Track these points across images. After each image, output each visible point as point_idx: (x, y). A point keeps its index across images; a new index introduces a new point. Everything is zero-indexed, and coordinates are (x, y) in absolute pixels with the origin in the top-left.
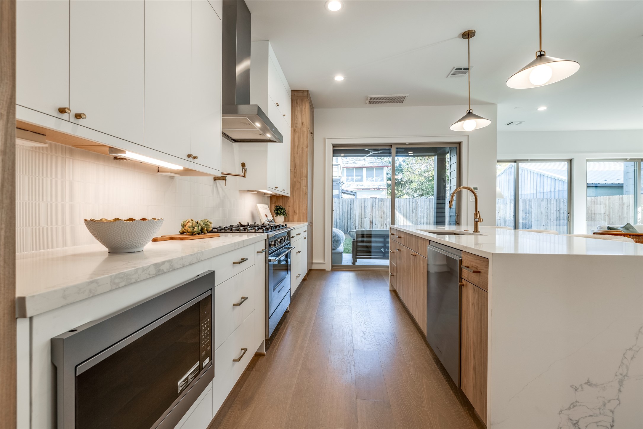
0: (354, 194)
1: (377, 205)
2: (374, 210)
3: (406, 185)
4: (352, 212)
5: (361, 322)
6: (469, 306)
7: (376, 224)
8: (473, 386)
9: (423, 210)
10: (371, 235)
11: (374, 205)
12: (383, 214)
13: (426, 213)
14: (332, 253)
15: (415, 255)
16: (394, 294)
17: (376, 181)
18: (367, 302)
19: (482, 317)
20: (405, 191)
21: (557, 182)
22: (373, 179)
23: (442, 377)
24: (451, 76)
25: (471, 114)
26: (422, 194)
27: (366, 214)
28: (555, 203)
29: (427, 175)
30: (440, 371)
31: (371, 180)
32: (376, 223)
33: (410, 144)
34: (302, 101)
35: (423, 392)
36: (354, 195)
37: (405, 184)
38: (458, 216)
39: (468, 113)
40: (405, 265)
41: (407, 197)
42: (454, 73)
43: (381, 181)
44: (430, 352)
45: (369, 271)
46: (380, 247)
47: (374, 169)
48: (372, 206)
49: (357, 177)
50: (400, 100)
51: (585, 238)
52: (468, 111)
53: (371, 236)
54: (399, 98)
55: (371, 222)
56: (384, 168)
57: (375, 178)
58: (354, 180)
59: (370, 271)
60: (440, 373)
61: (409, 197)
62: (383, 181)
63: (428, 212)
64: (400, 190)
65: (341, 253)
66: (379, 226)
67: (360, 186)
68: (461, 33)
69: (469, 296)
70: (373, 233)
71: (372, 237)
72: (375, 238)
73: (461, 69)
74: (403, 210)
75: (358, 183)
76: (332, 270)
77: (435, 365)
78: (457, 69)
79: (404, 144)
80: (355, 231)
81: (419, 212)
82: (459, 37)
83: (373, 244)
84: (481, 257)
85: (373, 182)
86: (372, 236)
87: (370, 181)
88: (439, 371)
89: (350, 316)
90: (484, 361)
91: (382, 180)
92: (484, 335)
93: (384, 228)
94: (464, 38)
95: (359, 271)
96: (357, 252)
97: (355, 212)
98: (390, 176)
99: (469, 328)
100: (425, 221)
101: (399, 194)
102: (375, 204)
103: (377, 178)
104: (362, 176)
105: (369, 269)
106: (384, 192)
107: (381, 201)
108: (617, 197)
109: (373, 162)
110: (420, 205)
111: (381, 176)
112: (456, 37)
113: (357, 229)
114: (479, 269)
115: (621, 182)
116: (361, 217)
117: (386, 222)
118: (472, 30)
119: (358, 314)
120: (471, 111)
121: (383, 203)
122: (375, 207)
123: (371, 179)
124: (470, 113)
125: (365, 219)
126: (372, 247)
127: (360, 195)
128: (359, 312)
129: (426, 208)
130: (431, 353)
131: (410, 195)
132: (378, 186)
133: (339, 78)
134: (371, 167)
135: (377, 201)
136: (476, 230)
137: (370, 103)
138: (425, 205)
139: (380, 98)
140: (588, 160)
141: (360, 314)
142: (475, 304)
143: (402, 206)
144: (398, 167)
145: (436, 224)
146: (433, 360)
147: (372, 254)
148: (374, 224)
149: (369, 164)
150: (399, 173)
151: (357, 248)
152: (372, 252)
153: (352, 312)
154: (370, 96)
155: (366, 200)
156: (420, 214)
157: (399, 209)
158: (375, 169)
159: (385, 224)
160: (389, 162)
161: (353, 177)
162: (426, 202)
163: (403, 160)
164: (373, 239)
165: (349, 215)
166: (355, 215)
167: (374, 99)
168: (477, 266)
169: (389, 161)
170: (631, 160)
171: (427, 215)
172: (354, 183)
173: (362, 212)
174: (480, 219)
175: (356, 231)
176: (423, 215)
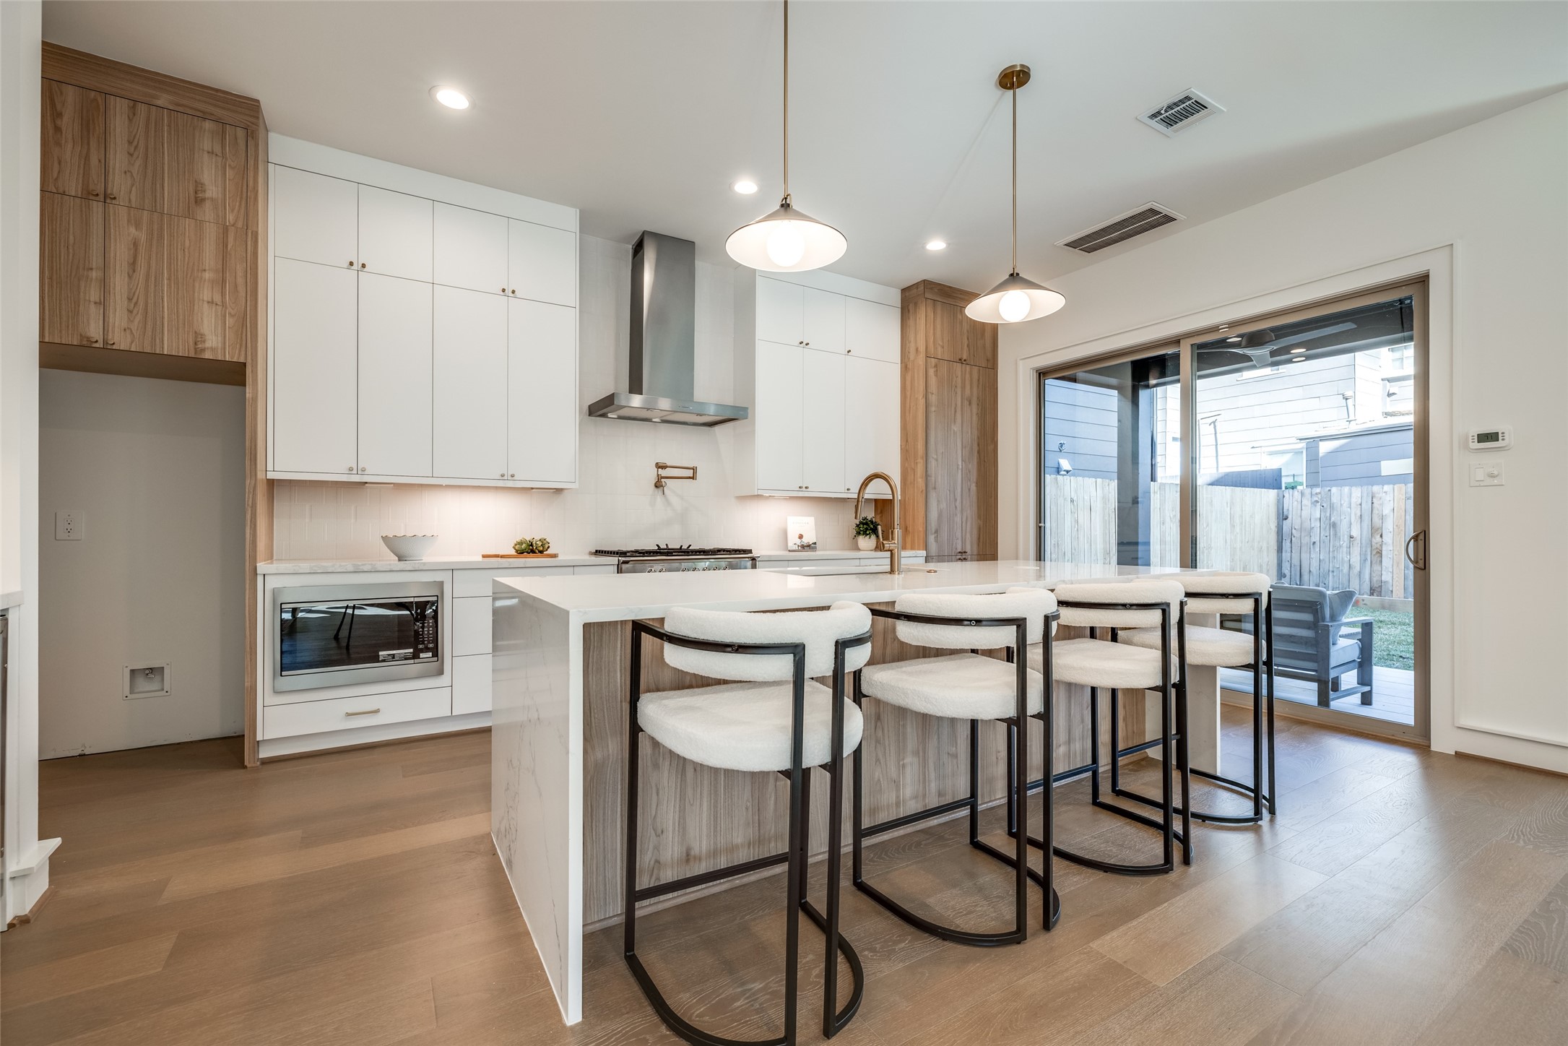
25: (1016, 276)
34: (916, 304)
133: (936, 245)
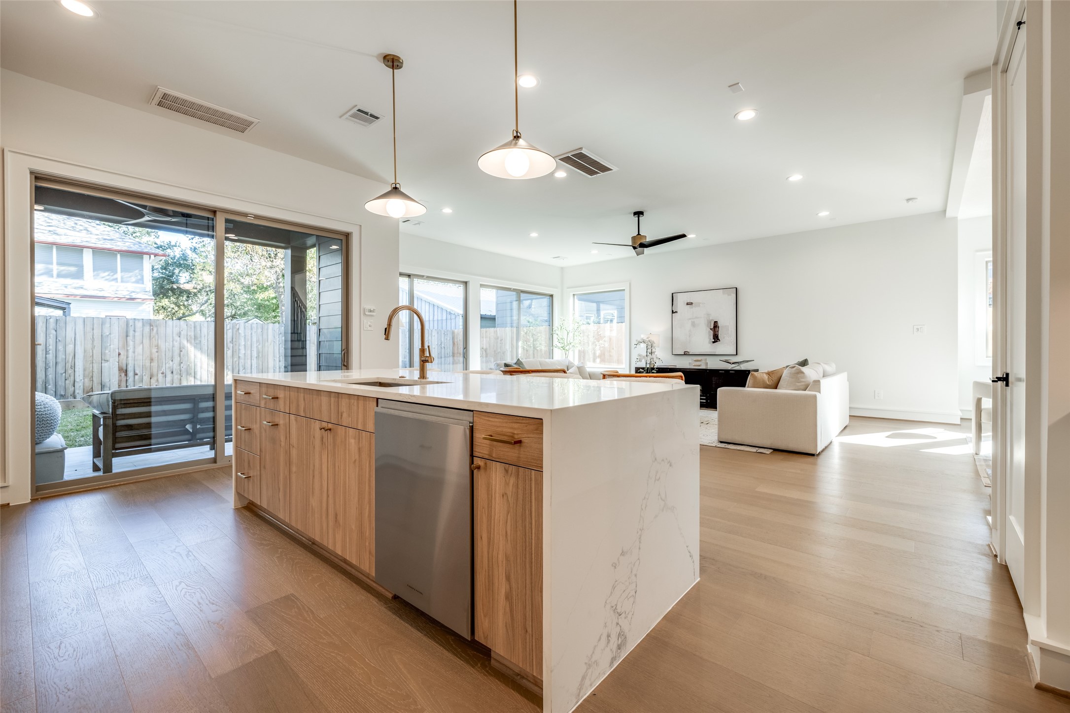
0: (64, 307)
1: (138, 334)
2: (131, 343)
3: (199, 295)
4: (60, 347)
5: (199, 603)
6: (493, 501)
7: (136, 374)
8: (506, 626)
9: (249, 343)
10: (150, 398)
11: (131, 333)
12: (157, 352)
13: (255, 349)
14: (35, 455)
15: (330, 430)
16: (247, 514)
17: (122, 282)
18: (190, 551)
19: (527, 512)
20: (195, 308)
21: (436, 308)
22: (115, 276)
23: (420, 634)
24: (347, 118)
25: (397, 190)
26: (235, 315)
27: (107, 351)
28: (436, 336)
29: (247, 281)
30: (411, 625)
31: (108, 277)
32: (137, 372)
33: (257, 217)
35: (405, 682)
36: (63, 309)
37: (195, 294)
38: (346, 354)
39: (394, 188)
40: (294, 452)
41: (202, 319)
42: (354, 116)
43: (137, 282)
44: (377, 600)
45: (159, 478)
46: (184, 422)
47: (116, 254)
48: (125, 335)
49: (62, 268)
50: (239, 126)
51: (479, 375)
52: (394, 186)
53: (150, 402)
54: (238, 120)
55: (122, 369)
56: (146, 257)
57: (119, 275)
58: (55, 273)
59: (161, 478)
60: (412, 630)
61: (206, 319)
62: (143, 283)
63: (260, 347)
64: (184, 305)
65: (61, 451)
66: (146, 378)
67: (75, 288)
68: (382, 54)
69: (494, 483)
70: (154, 395)
71: (152, 403)
72: (161, 405)
73: (366, 113)
74: (206, 344)
75: (68, 281)
76: (34, 500)
77: (398, 619)
78: (359, 110)
79: (245, 215)
80: (110, 392)
81: (242, 348)
82: (377, 57)
83: (154, 420)
84: (521, 418)
85: (113, 283)
86: (153, 400)
87: (106, 280)
88: (410, 627)
89: (158, 600)
90: (531, 579)
91: (141, 281)
92: (532, 539)
93: (160, 380)
94: (386, 63)
95: (131, 485)
96: (114, 442)
97: (70, 348)
98: (157, 274)
99: (494, 534)
100: (253, 364)
101: (182, 312)
102: (135, 331)
103: (127, 275)
104: (81, 267)
105: (157, 475)
106: (144, 307)
107: (151, 325)
108: (492, 329)
109: (112, 240)
110: (243, 335)
111: (137, 271)
112: (373, 56)
113: (115, 388)
114: (517, 438)
115: (493, 313)
116: (91, 359)
117: (164, 368)
118: (399, 58)
119: (179, 588)
120: (398, 186)
121: (155, 329)
122: (134, 336)
123: (109, 275)
124: (396, 188)
125: (105, 365)
126: (153, 425)
127: (78, 311)
128: (180, 583)
129: (254, 339)
130: (380, 601)
131: (207, 315)
132: (129, 292)
134: (109, 250)
135: (139, 325)
136: (423, 375)
137: (160, 104)
138: (253, 334)
139: (192, 105)
140: (482, 286)
141: (186, 587)
142: (510, 494)
143: (203, 336)
144: (179, 259)
145: (289, 368)
146: (390, 613)
147: (153, 441)
148: (131, 374)
149: (101, 242)
150: (181, 270)
151: (116, 432)
152: (153, 436)
153: (160, 587)
154: (164, 89)
155: (108, 320)
156: (242, 351)
157: (198, 342)
158: (119, 256)
159: (162, 373)
160: (155, 246)
161: (50, 266)
162: (254, 330)
163: (191, 247)
164: (154, 409)
165: (51, 356)
166: (72, 354)
167: (176, 99)
168: (514, 434)
169: (155, 243)
170: (514, 290)
171: (258, 352)
172: (54, 279)
173: (93, 347)
174: (431, 358)
175: (112, 394)
176: (249, 352)
